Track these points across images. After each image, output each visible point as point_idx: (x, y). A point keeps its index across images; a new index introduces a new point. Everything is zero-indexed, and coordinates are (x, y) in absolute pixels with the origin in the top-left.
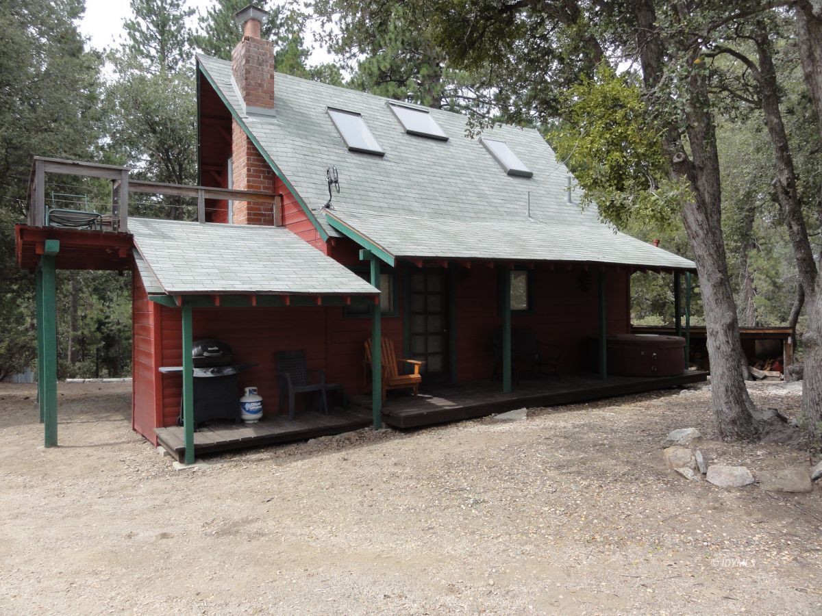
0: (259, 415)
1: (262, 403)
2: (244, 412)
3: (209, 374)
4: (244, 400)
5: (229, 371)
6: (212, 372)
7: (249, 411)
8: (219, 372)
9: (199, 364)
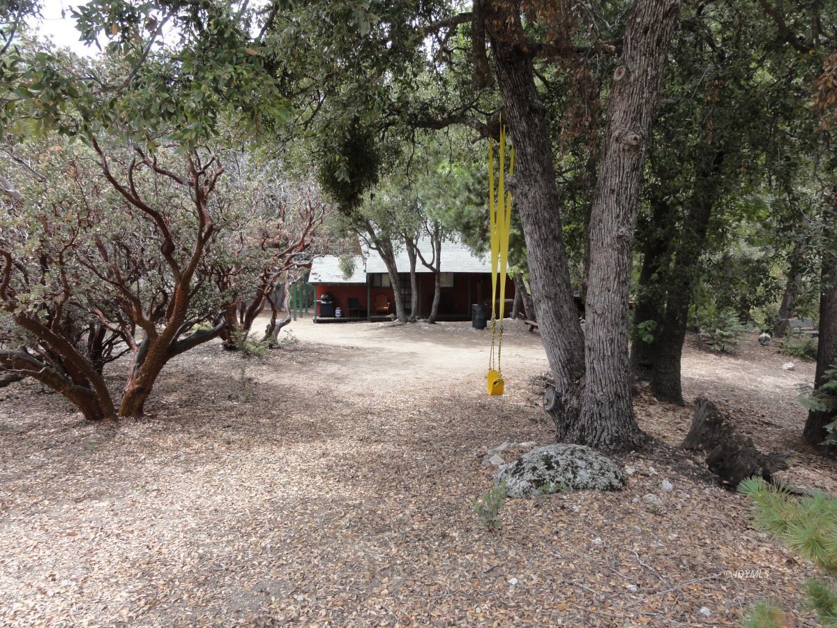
0: (340, 315)
1: (341, 312)
2: (336, 314)
3: (325, 303)
5: (330, 302)
8: (328, 302)
9: (323, 300)
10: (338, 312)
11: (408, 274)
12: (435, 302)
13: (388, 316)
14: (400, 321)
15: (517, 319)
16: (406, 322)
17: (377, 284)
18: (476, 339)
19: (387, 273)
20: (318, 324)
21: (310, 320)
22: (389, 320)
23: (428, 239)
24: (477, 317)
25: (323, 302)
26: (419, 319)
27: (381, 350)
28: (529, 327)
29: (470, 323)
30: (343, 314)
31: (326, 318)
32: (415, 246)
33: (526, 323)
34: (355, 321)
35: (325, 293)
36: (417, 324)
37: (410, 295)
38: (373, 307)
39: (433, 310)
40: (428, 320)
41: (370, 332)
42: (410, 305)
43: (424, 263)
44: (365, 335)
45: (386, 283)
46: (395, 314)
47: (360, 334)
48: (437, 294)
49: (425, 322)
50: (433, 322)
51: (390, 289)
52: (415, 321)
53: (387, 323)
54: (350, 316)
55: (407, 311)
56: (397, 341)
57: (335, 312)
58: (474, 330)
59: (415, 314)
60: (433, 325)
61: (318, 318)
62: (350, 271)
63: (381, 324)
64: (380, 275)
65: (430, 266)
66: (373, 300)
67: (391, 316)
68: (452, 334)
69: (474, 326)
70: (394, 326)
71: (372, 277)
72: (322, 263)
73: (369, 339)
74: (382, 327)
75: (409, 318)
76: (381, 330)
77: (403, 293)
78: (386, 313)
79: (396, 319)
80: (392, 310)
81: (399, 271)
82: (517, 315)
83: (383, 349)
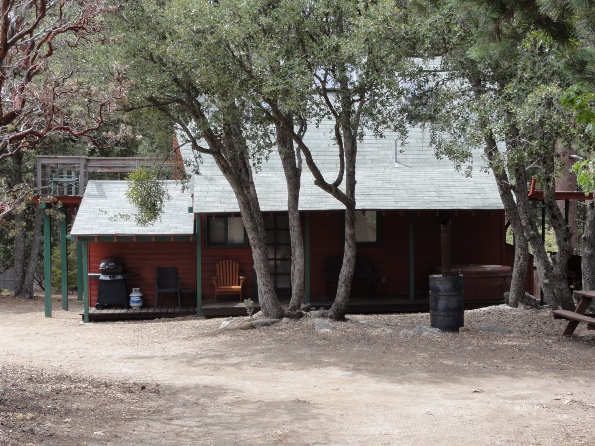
0: (140, 304)
1: (141, 297)
2: (131, 302)
3: (108, 278)
4: (131, 295)
5: (119, 277)
6: (110, 277)
7: (133, 301)
8: (114, 277)
9: (104, 272)
10: (135, 297)
11: (284, 214)
12: (345, 271)
13: (241, 305)
14: (267, 315)
15: (521, 307)
16: (281, 316)
17: (217, 236)
18: (449, 356)
19: (237, 215)
20: (92, 325)
21: (75, 315)
22: (242, 312)
23: (329, 124)
24: (442, 303)
25: (103, 277)
26: (308, 309)
27: (214, 392)
28: (565, 323)
29: (424, 317)
30: (145, 302)
31: (111, 311)
32: (299, 139)
33: (558, 317)
34: (171, 316)
35: (109, 258)
36: (306, 322)
37: (287, 260)
38: (208, 287)
39: (341, 290)
40: (330, 312)
41: (198, 342)
42: (290, 282)
43: (320, 181)
44: (182, 350)
45: (235, 235)
46: (255, 299)
47: (175, 347)
48: (348, 254)
49: (323, 316)
50: (340, 317)
51: (246, 246)
52: (301, 316)
53: (236, 322)
54: (161, 305)
55: (282, 294)
56: (258, 365)
57: (128, 299)
58: (436, 334)
59: (301, 299)
60: (341, 325)
61: (93, 310)
62: (154, 205)
63: (224, 322)
64: (224, 217)
65: (333, 189)
66: (210, 272)
67: (247, 304)
68: (389, 343)
69: (434, 325)
70: (252, 327)
71: (205, 221)
72: (102, 195)
73: (190, 360)
74: (225, 331)
75: (286, 309)
76: (222, 338)
77: (271, 256)
78: (237, 297)
79: (256, 310)
80: (250, 291)
81: (263, 208)
82: (521, 299)
83: (221, 391)
